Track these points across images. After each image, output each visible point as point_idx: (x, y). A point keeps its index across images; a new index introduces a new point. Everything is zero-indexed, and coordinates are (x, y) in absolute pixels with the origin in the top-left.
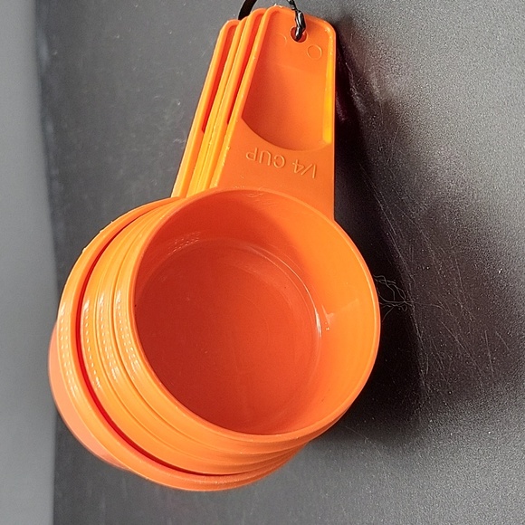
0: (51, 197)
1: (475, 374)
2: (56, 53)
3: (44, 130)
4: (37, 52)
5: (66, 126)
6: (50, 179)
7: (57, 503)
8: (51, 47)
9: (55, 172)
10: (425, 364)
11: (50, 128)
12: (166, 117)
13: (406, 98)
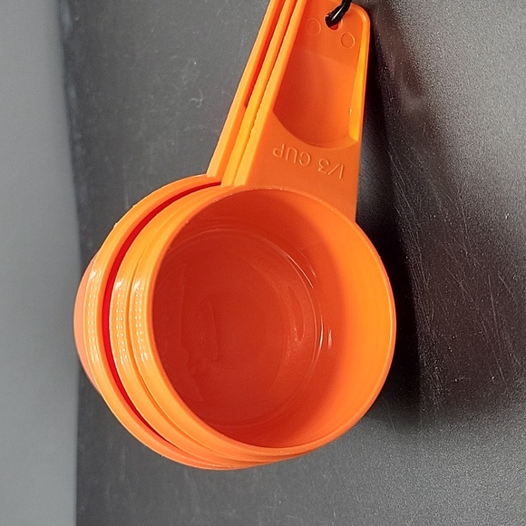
0: (74, 160)
1: (478, 318)
2: (77, 19)
3: (67, 95)
4: (60, 18)
5: (88, 90)
6: (73, 143)
7: (80, 455)
8: (73, 13)
9: (78, 136)
10: (431, 311)
11: (73, 93)
12: (183, 77)
13: (418, 47)
